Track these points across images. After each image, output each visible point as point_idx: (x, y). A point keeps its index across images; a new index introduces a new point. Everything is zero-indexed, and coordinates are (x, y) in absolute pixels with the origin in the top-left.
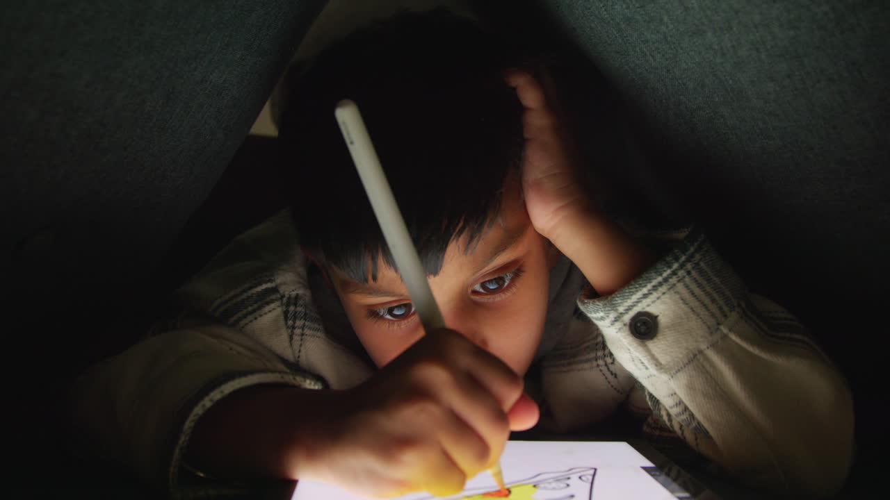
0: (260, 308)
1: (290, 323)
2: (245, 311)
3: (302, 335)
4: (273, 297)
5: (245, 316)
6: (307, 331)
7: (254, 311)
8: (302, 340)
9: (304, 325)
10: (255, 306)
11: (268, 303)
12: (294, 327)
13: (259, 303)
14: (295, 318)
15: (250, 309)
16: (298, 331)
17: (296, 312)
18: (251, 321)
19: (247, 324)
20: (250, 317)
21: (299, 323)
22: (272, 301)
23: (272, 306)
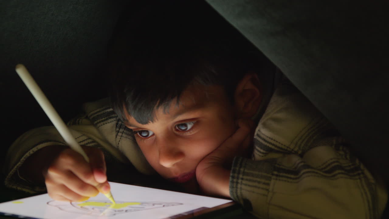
0: (107, 119)
1: (118, 129)
2: (101, 120)
3: (121, 136)
4: (113, 115)
5: (100, 122)
6: (124, 135)
7: (104, 120)
8: (121, 138)
9: (123, 132)
10: (105, 118)
11: (110, 118)
12: (118, 132)
13: (107, 117)
14: (120, 128)
15: (103, 119)
16: (120, 134)
17: (121, 125)
18: (102, 125)
19: (100, 126)
20: (102, 123)
21: (121, 130)
22: (113, 118)
23: (112, 119)
